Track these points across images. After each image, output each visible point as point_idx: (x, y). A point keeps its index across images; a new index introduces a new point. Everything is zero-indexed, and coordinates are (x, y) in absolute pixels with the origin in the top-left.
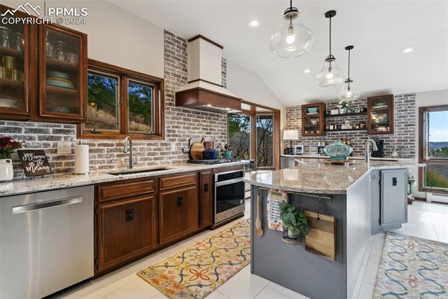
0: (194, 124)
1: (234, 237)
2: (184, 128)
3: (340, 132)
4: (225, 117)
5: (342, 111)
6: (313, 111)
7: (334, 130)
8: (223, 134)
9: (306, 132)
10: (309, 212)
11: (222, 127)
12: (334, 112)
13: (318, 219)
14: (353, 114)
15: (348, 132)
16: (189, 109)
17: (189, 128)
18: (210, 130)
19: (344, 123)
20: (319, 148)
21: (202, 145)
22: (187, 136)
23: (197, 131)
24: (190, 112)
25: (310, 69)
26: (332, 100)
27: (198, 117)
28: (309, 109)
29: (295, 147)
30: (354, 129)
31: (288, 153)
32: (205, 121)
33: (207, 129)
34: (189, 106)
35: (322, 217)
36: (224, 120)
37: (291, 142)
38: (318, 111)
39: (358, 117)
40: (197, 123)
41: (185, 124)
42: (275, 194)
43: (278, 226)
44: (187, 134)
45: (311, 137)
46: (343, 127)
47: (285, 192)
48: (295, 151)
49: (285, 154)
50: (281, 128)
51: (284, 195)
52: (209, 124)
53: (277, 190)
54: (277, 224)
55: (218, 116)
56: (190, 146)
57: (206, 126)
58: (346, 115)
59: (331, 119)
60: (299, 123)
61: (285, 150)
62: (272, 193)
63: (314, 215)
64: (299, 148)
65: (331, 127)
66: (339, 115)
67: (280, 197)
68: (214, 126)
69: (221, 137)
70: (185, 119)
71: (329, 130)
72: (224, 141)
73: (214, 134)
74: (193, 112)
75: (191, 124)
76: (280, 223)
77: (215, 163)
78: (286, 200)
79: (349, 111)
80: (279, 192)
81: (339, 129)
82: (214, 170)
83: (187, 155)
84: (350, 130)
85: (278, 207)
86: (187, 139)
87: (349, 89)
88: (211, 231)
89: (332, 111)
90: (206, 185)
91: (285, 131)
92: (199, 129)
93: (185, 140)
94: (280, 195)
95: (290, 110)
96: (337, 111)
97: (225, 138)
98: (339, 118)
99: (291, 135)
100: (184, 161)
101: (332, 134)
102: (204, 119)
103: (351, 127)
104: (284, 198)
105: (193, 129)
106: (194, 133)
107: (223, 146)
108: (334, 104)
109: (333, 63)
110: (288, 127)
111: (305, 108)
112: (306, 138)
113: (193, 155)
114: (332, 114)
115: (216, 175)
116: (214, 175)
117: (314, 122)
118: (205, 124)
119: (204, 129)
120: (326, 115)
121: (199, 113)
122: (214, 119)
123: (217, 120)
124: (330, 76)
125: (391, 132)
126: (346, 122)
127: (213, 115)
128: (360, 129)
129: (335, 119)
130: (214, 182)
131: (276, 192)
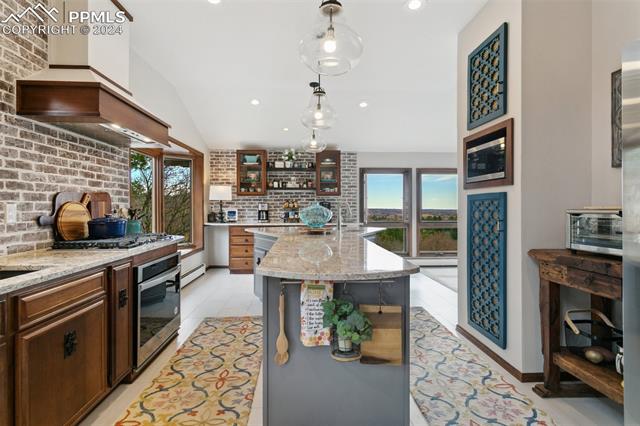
0: (65, 163)
1: (188, 380)
2: (40, 168)
3: (283, 191)
4: (125, 155)
5: (289, 164)
6: (251, 161)
7: (279, 188)
8: (122, 186)
9: (243, 190)
10: (366, 306)
11: (121, 174)
12: (279, 165)
13: (380, 312)
14: (300, 169)
15: (293, 191)
16: (52, 127)
17: (53, 170)
18: (99, 177)
19: (290, 180)
20: (260, 212)
21: (82, 208)
22: (48, 188)
23: (70, 177)
24: (53, 134)
25: (259, 100)
26: (276, 148)
27: (73, 147)
28: (247, 157)
29: (226, 210)
30: (301, 188)
31: (215, 221)
32: (87, 159)
33: (92, 176)
34: (52, 120)
35: (386, 309)
36: (123, 161)
37: (221, 203)
38: (258, 160)
39: (305, 173)
40: (70, 161)
41: (41, 159)
42: (314, 288)
43: (320, 338)
44: (47, 182)
45: (247, 197)
46: (289, 185)
47: (331, 282)
48: (226, 217)
49: (209, 221)
50: (205, 182)
51: (329, 287)
52: (95, 165)
53: (317, 282)
54: (318, 335)
55: (113, 151)
56: (56, 210)
57: (91, 168)
58: (293, 169)
59: (274, 173)
60: (233, 176)
61: (209, 216)
62: (309, 287)
63: (373, 309)
64: (232, 213)
65: (276, 184)
66: (285, 169)
67: (322, 292)
68: (107, 171)
69: (119, 193)
70: (41, 148)
71: (273, 188)
72: (123, 200)
73: (106, 186)
74: (62, 136)
75: (56, 162)
76: (322, 334)
77: (131, 244)
78: (331, 295)
79: (296, 166)
80: (320, 284)
81: (284, 188)
82: (136, 261)
83: (48, 231)
84: (296, 189)
85: (322, 308)
86: (49, 194)
87: (314, 136)
88: (129, 387)
89: (276, 163)
90: (122, 293)
91: (212, 187)
92: (74, 173)
93: (41, 197)
94: (323, 288)
95: (217, 156)
96: (282, 163)
97: (126, 194)
98: (284, 173)
99: (221, 192)
100: (39, 247)
101: (276, 194)
102: (86, 154)
103: (297, 186)
104: (329, 291)
105: (62, 172)
106: (65, 181)
107: (125, 211)
108: (278, 154)
109: (323, 98)
110: (215, 181)
111: (241, 155)
112: (241, 198)
113: (63, 230)
114: (276, 166)
115: (140, 269)
116: (135, 270)
117: (253, 176)
118: (88, 164)
119: (86, 175)
120: (270, 167)
121: (74, 139)
122: (106, 156)
123: (112, 158)
124: (318, 115)
125: (339, 194)
126: (293, 178)
127: (105, 148)
128: (307, 188)
129: (279, 173)
130: (135, 284)
131: (316, 285)
